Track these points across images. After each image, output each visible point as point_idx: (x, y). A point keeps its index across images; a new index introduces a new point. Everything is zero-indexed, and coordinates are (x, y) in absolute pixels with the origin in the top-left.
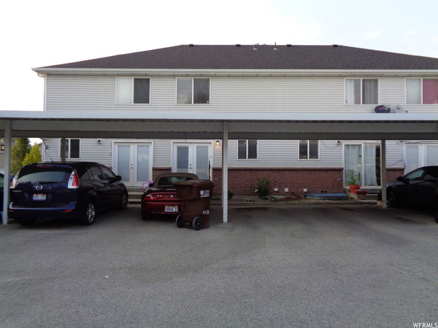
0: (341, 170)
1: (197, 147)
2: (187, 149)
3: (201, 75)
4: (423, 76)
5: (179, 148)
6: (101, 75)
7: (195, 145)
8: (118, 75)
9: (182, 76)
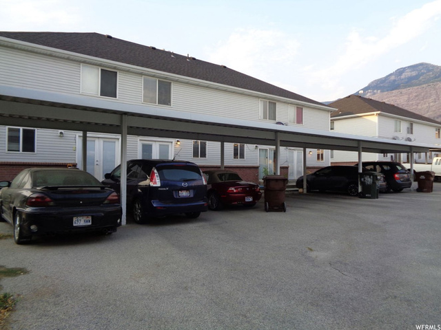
0: (257, 168)
1: (160, 145)
2: (150, 146)
3: (166, 78)
4: (297, 105)
5: (144, 146)
6: (63, 58)
7: (158, 144)
8: (84, 62)
9: (148, 76)
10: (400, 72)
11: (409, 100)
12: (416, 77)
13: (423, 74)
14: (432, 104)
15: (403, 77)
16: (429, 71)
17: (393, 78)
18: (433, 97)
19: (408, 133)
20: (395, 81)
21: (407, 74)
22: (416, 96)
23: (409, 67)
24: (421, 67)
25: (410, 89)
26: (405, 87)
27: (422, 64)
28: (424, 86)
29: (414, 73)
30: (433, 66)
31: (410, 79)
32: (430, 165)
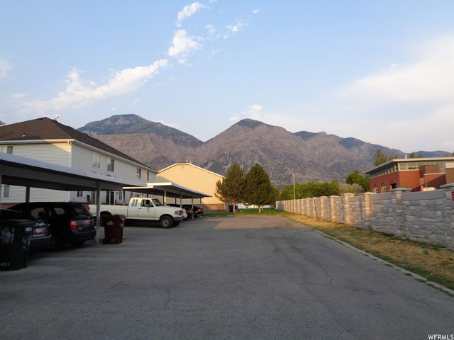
10: (115, 118)
11: (121, 145)
12: (129, 126)
13: (134, 124)
14: (140, 152)
15: (117, 123)
16: (138, 122)
17: (109, 123)
18: (141, 146)
19: (109, 169)
20: (110, 126)
21: (121, 122)
22: (128, 143)
23: (123, 116)
24: (132, 118)
25: (124, 136)
26: (119, 133)
27: (133, 115)
28: (134, 134)
29: (127, 122)
30: (142, 119)
31: (124, 126)
32: (127, 207)
